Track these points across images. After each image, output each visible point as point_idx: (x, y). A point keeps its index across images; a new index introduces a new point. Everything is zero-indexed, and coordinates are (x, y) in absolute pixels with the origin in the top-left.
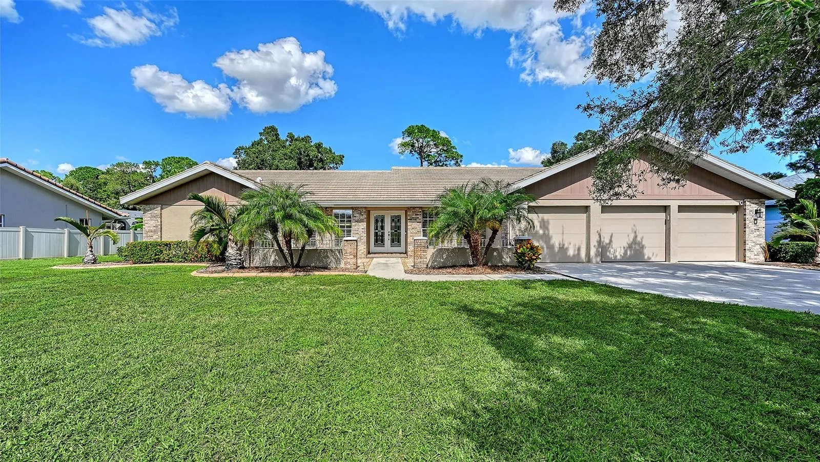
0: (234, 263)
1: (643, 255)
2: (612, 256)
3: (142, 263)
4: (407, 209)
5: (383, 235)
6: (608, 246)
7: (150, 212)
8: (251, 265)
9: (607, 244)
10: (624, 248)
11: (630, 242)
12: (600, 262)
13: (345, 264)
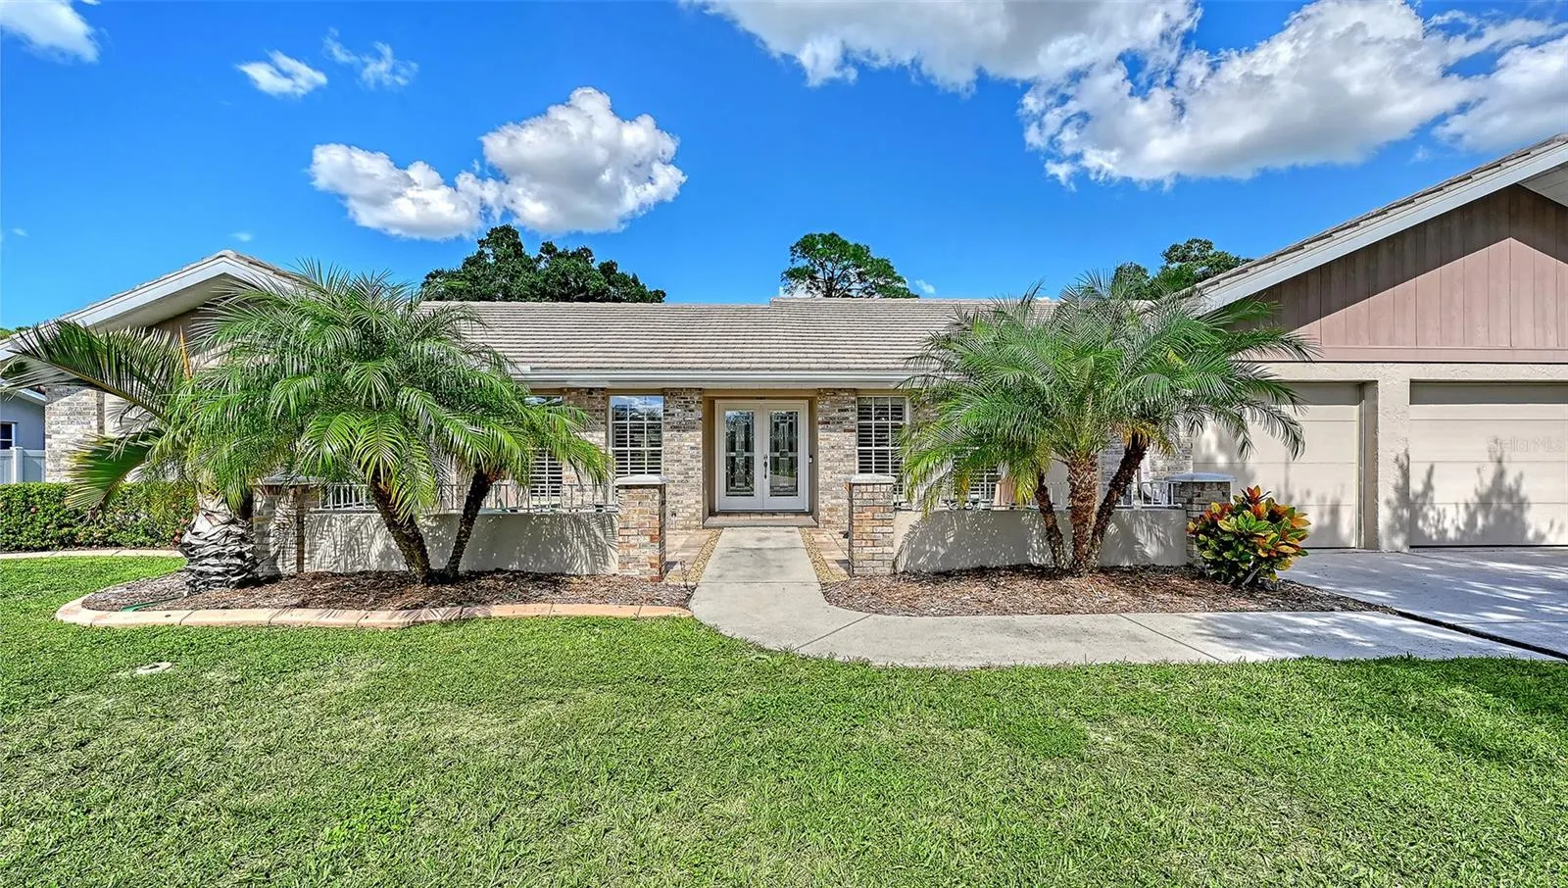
0: (212, 570)
1: (1524, 531)
2: (1433, 530)
3: (18, 548)
4: (814, 397)
5: (749, 463)
6: (1420, 501)
7: (65, 400)
8: (307, 568)
9: (1417, 496)
10: (1467, 505)
11: (1483, 490)
12: (1405, 550)
13: (623, 564)
